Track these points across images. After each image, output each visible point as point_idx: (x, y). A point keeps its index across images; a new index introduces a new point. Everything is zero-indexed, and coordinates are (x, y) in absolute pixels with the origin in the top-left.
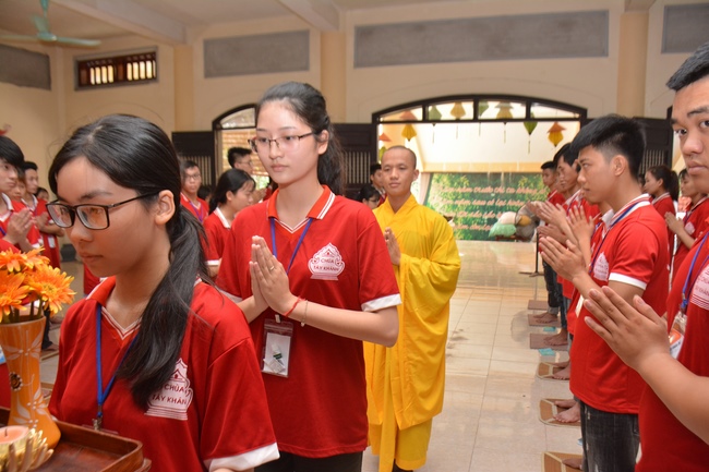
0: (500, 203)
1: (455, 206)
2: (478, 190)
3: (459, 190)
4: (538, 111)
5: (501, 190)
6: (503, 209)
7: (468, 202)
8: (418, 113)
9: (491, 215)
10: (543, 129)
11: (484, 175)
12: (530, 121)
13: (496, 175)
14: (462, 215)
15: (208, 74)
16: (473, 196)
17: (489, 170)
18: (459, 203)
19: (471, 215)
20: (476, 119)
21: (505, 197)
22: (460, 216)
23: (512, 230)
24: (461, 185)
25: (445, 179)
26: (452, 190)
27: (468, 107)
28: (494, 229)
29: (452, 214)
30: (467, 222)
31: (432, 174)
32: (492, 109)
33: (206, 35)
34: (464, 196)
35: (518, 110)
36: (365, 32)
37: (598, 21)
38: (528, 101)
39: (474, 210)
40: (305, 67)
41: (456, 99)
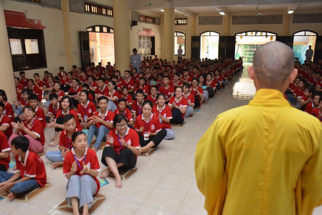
1: (245, 54)
2: (252, 49)
3: (247, 49)
4: (268, 34)
7: (249, 53)
8: (244, 34)
10: (269, 37)
11: (254, 45)
12: (266, 36)
14: (247, 56)
15: (199, 24)
16: (250, 51)
17: (255, 44)
18: (246, 53)
19: (250, 56)
20: (256, 36)
22: (247, 57)
24: (247, 48)
25: (243, 46)
26: (245, 49)
27: (254, 33)
29: (244, 56)
30: (249, 58)
31: (239, 45)
32: (259, 33)
33: (200, 15)
34: (248, 51)
35: (264, 34)
36: (234, 18)
37: (281, 17)
38: (266, 32)
39: (251, 55)
40: (222, 24)
41: (252, 31)
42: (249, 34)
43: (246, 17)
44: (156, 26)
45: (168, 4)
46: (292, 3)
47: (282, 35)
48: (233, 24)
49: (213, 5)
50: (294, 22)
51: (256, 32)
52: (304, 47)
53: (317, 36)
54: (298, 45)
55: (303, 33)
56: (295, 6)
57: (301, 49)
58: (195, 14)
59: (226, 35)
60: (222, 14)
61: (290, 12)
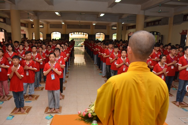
0: (79, 42)
4: (84, 33)
5: (79, 40)
6: (79, 43)
9: (77, 44)
10: (85, 35)
12: (84, 34)
13: (78, 38)
15: (50, 28)
17: (77, 38)
21: (79, 41)
23: (80, 46)
28: (78, 45)
32: (80, 33)
33: (50, 23)
35: (82, 33)
36: (68, 25)
37: (89, 26)
38: (83, 33)
40: (62, 28)
41: (77, 32)
42: (75, 33)
43: (73, 25)
44: (26, 28)
45: (36, 18)
46: (96, 21)
47: (91, 34)
48: (67, 28)
49: (60, 19)
50: (95, 29)
51: (79, 32)
53: (105, 35)
55: (99, 33)
56: (97, 22)
58: (48, 23)
59: (65, 33)
60: (63, 23)
61: (94, 24)
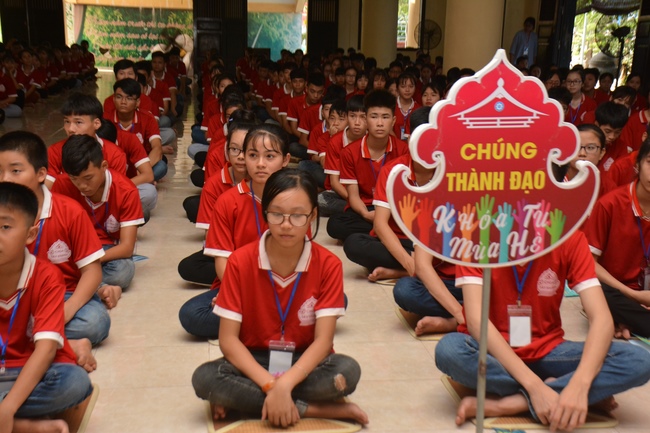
0: (153, 37)
1: (110, 39)
2: (131, 23)
3: (113, 23)
5: (152, 24)
6: (155, 43)
7: (122, 35)
9: (145, 48)
11: (136, 9)
13: (148, 11)
14: (118, 47)
16: (127, 30)
17: (142, 5)
18: (114, 36)
19: (126, 48)
21: (157, 32)
22: (116, 48)
24: (114, 18)
25: (99, 12)
26: (106, 23)
29: (108, 47)
30: (123, 54)
31: (85, 6)
34: (118, 29)
39: (129, 43)
52: (287, 21)
54: (271, 14)
57: (279, 26)
